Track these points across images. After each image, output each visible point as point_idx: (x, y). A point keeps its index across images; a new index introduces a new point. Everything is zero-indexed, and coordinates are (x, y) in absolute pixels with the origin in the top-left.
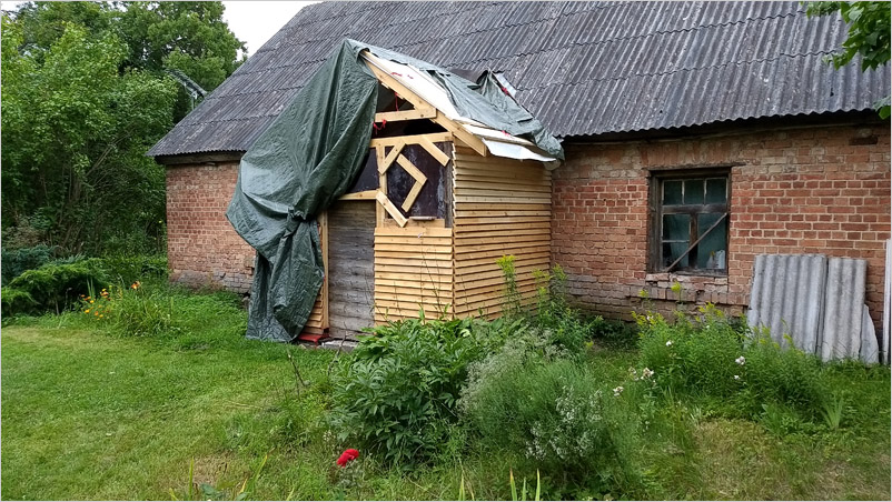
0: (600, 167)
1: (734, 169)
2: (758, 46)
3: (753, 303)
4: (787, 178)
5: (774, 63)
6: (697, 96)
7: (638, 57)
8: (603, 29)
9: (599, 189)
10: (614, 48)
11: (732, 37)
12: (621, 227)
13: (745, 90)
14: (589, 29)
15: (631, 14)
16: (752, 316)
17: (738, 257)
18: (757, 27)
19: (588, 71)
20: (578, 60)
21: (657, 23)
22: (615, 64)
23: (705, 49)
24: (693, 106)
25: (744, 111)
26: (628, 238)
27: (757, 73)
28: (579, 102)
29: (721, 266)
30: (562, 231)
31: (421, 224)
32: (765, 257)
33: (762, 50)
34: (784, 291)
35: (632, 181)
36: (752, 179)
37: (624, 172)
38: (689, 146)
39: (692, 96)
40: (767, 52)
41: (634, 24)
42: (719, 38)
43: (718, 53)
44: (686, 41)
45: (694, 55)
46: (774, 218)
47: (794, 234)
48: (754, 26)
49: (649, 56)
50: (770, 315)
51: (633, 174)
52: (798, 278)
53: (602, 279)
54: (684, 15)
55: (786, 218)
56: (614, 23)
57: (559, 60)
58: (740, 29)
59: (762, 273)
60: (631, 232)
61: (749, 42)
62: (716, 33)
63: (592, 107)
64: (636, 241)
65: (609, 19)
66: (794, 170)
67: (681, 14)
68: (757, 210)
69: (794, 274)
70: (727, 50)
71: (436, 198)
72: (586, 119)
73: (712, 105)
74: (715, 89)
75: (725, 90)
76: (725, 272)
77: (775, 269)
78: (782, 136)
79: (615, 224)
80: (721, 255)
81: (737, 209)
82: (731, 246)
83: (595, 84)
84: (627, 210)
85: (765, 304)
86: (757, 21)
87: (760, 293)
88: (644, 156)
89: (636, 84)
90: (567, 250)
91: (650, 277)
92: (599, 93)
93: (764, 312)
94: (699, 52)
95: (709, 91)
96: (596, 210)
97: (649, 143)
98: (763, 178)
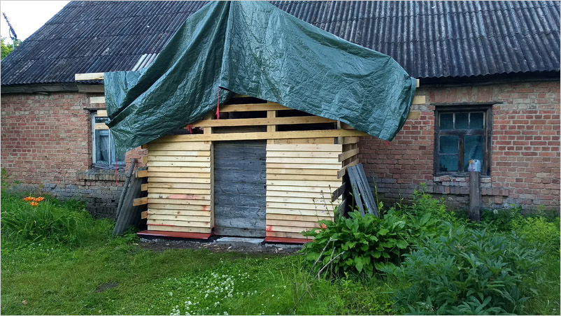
1: (495, 106)
2: (497, 28)
4: (531, 112)
5: (515, 38)
6: (472, 57)
7: (412, 29)
11: (475, 21)
12: (415, 145)
17: (498, 164)
18: (490, 16)
19: (378, 36)
22: (396, 33)
23: (460, 28)
26: (420, 152)
33: (501, 30)
35: (423, 113)
36: (507, 112)
38: (464, 90)
39: (468, 57)
40: (505, 31)
41: (397, 9)
42: (465, 21)
43: (470, 30)
44: (442, 22)
45: (454, 31)
46: (522, 138)
47: (535, 149)
48: (487, 15)
49: (420, 30)
51: (424, 108)
55: (530, 138)
58: (477, 16)
60: (422, 148)
62: (462, 18)
64: (425, 154)
66: (535, 108)
68: (511, 133)
70: (476, 29)
75: (490, 53)
78: (528, 85)
79: (410, 142)
81: (497, 133)
82: (493, 156)
84: (419, 133)
88: (432, 96)
91: (437, 179)
94: (456, 29)
98: (515, 112)
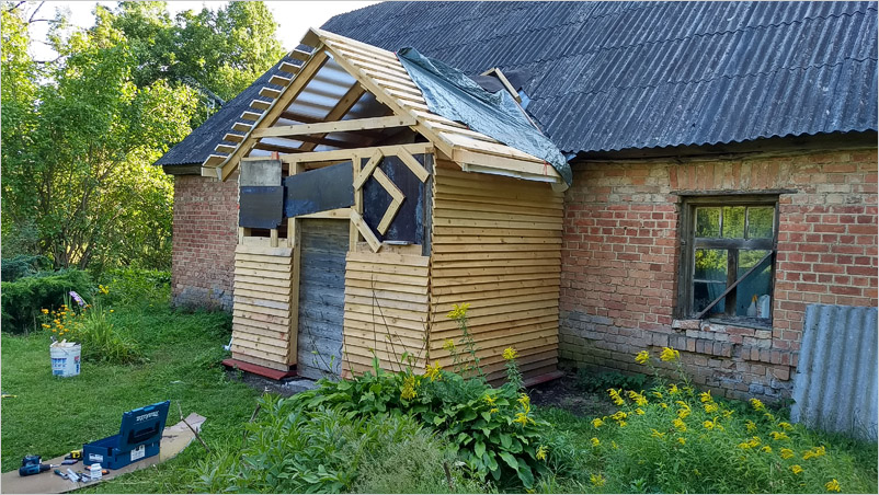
0: (619, 190)
1: (783, 197)
2: (817, 49)
3: (802, 365)
4: (849, 210)
5: (836, 68)
6: (738, 108)
7: (672, 62)
8: (635, 32)
9: (618, 216)
10: (645, 53)
11: (785, 41)
12: (644, 262)
13: (798, 101)
14: (618, 32)
15: (668, 15)
16: (800, 380)
17: (785, 305)
18: (817, 28)
19: (613, 77)
20: (603, 66)
21: (697, 25)
22: (644, 70)
23: (751, 53)
24: (733, 120)
25: (796, 126)
26: (652, 275)
27: (814, 80)
28: (598, 113)
29: (764, 314)
30: (575, 263)
31: (396, 249)
32: (820, 307)
33: (821, 53)
34: (843, 352)
35: (659, 207)
36: (805, 210)
37: (648, 196)
38: (728, 167)
39: (733, 107)
40: (827, 56)
41: (670, 27)
42: (769, 41)
43: (767, 57)
44: (730, 44)
45: (738, 60)
46: (832, 259)
47: (857, 281)
48: (813, 25)
49: (684, 62)
50: (824, 380)
51: (659, 199)
52: (861, 337)
53: (620, 322)
54: (729, 16)
55: (848, 260)
56: (647, 25)
57: (581, 66)
58: (795, 30)
59: (815, 328)
60: (655, 267)
61: (806, 45)
62: (766, 35)
63: (613, 119)
64: (659, 279)
65: (642, 21)
66: (859, 201)
67: (726, 13)
68: (811, 249)
69: (857, 331)
70: (779, 54)
71: (414, 220)
72: (605, 132)
73: (757, 118)
74: (762, 98)
75: (773, 100)
76: (768, 323)
77: (832, 324)
78: (845, 158)
79: (636, 257)
80: (765, 300)
81: (785, 247)
82: (777, 291)
83: (619, 93)
84: (651, 241)
85: (817, 368)
86: (816, 21)
87: (812, 354)
88: (673, 179)
89: (667, 93)
90: (579, 285)
91: (677, 324)
92: (622, 103)
93: (815, 377)
94: (744, 56)
95: (753, 102)
96: (614, 239)
97: (680, 163)
98: (818, 209)
